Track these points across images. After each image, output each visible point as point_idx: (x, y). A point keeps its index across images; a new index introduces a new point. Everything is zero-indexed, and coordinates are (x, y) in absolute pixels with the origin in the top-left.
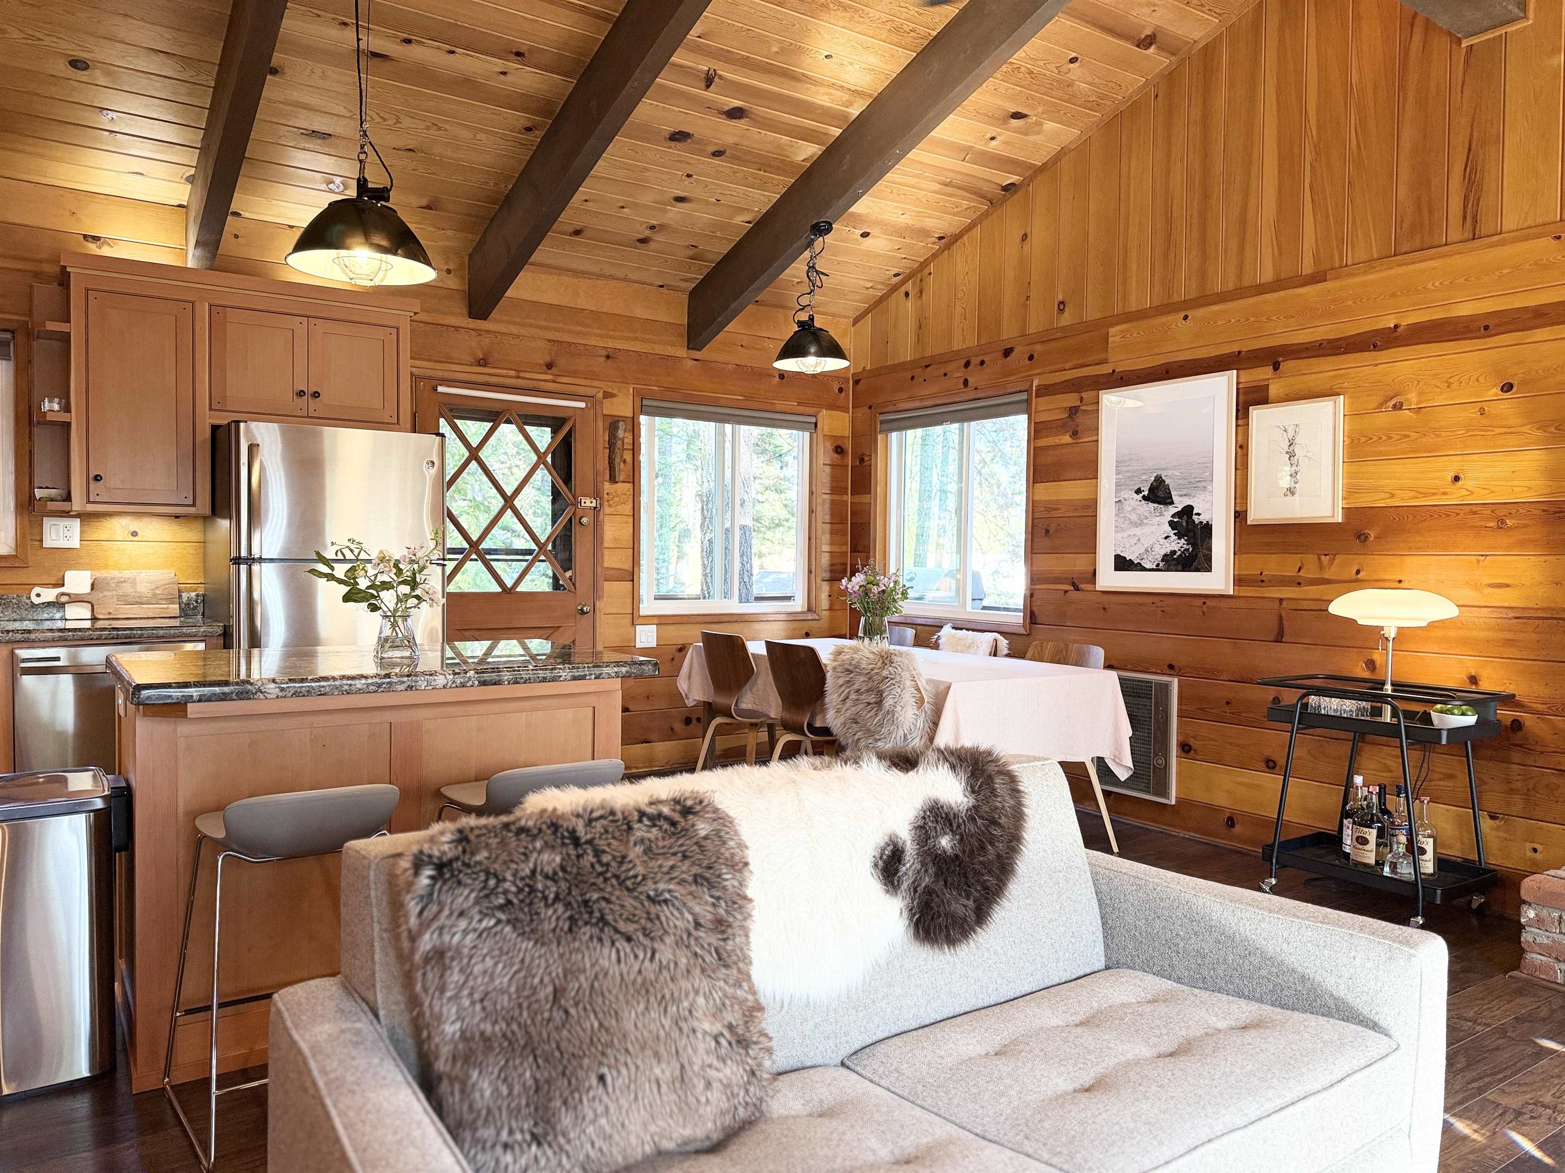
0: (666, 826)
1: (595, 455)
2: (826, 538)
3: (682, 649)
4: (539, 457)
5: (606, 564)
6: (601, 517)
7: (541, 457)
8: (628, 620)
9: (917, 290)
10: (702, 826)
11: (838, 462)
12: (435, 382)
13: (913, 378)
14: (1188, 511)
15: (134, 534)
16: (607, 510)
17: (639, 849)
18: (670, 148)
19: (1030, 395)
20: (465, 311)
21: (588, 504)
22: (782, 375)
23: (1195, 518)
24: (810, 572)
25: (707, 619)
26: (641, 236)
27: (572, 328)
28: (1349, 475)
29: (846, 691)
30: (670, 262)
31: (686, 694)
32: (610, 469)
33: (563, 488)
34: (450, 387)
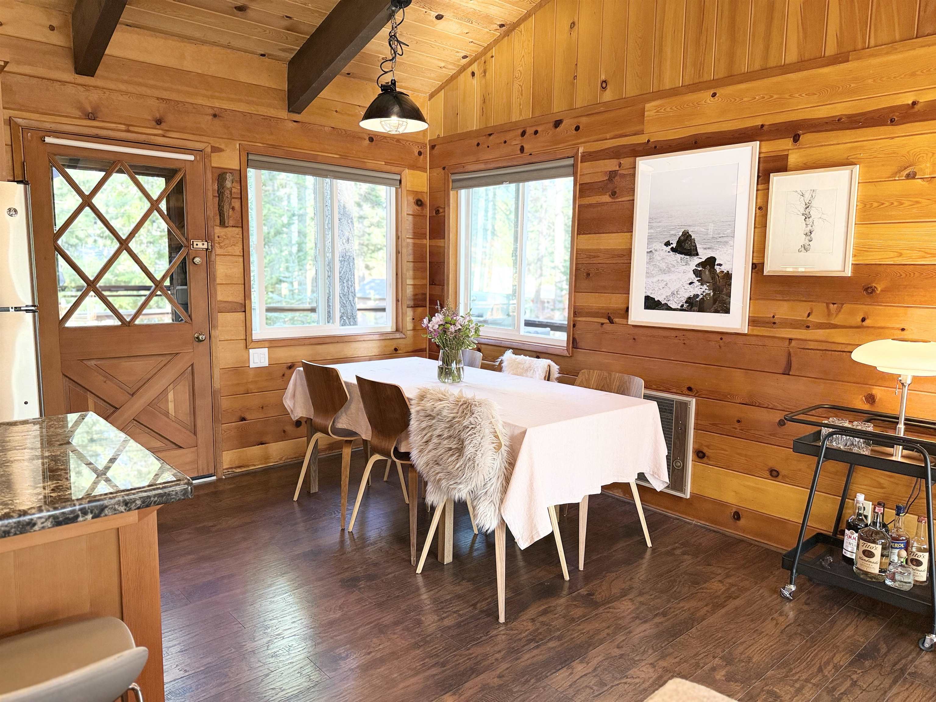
1: (205, 203)
2: (410, 274)
3: (291, 367)
4: (152, 204)
5: (220, 297)
6: (213, 258)
7: (154, 205)
8: (242, 344)
9: (481, 71)
11: (419, 213)
12: (41, 134)
13: (478, 145)
14: (711, 262)
16: (218, 251)
19: (576, 161)
20: (71, 66)
21: (200, 245)
22: (372, 138)
23: (716, 267)
24: (397, 300)
25: (313, 341)
26: (239, 4)
27: (180, 88)
28: (859, 235)
29: (429, 435)
30: (268, 32)
31: (292, 411)
32: (220, 215)
33: (176, 232)
34: (58, 138)
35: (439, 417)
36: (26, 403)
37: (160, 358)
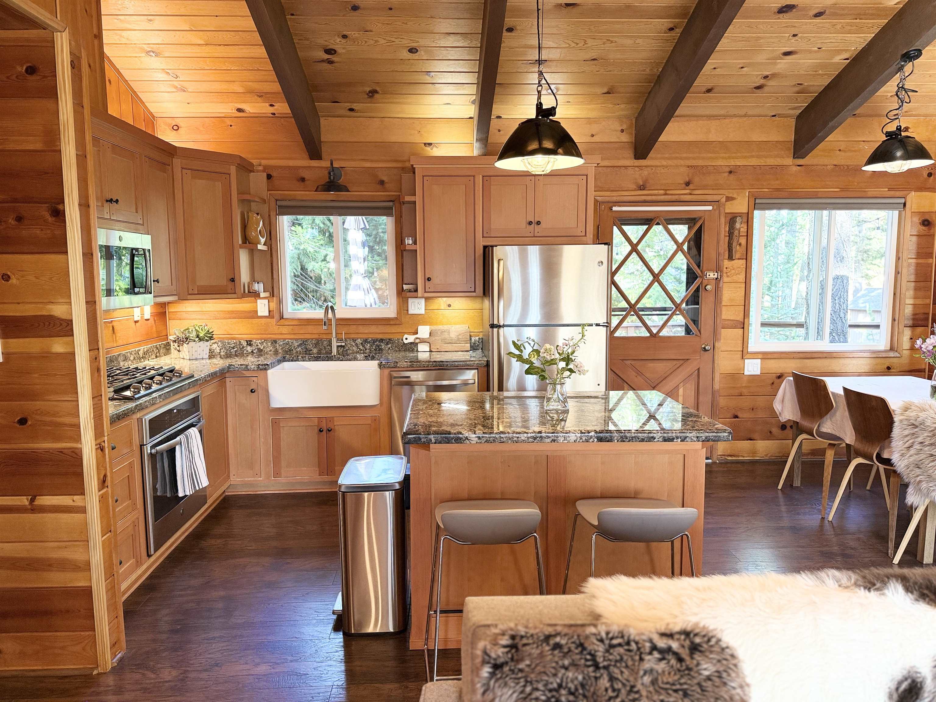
0: (673, 662)
1: (718, 242)
2: (910, 293)
3: (780, 377)
4: (678, 247)
5: (724, 317)
6: (721, 285)
7: (680, 247)
8: (739, 355)
10: (705, 666)
11: (925, 233)
12: (611, 205)
15: (449, 306)
16: (725, 279)
17: (647, 679)
18: (779, 18)
20: (632, 155)
21: (712, 275)
24: (894, 320)
25: (801, 355)
26: (758, 85)
27: (705, 155)
29: (911, 441)
30: (780, 98)
31: (780, 413)
32: (729, 251)
33: (695, 267)
34: (620, 206)
35: (922, 426)
36: (599, 385)
37: (675, 362)
